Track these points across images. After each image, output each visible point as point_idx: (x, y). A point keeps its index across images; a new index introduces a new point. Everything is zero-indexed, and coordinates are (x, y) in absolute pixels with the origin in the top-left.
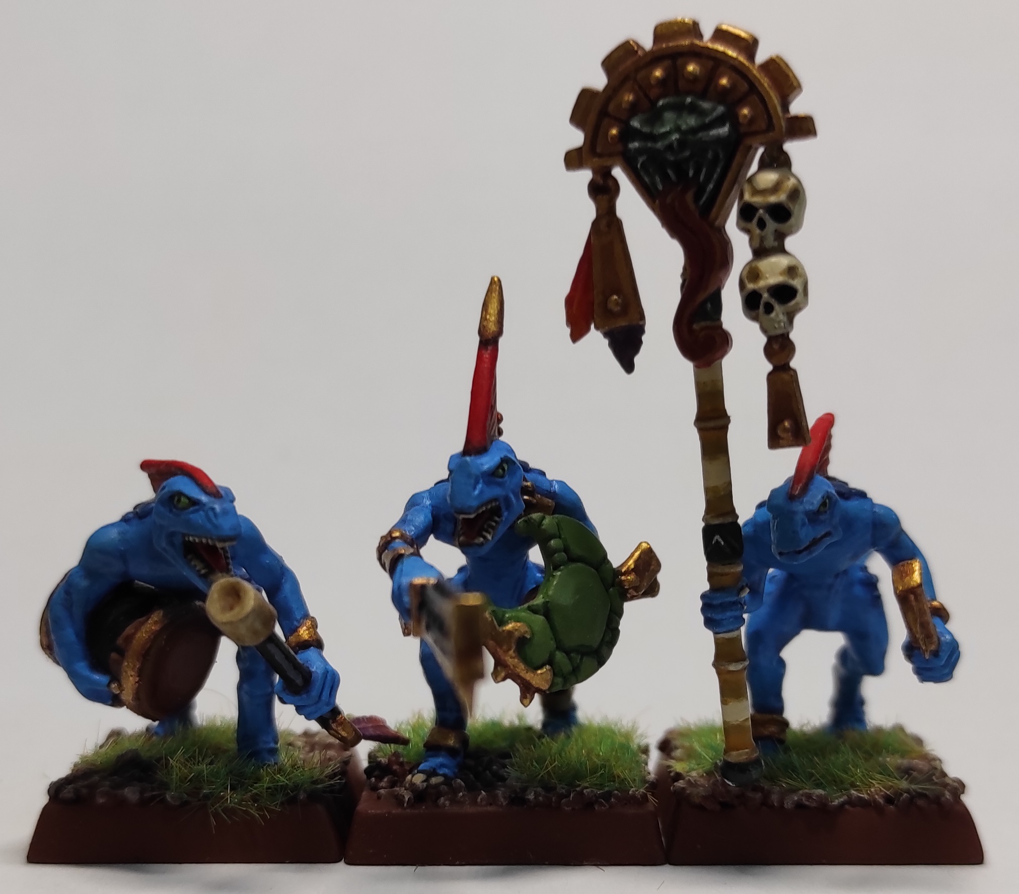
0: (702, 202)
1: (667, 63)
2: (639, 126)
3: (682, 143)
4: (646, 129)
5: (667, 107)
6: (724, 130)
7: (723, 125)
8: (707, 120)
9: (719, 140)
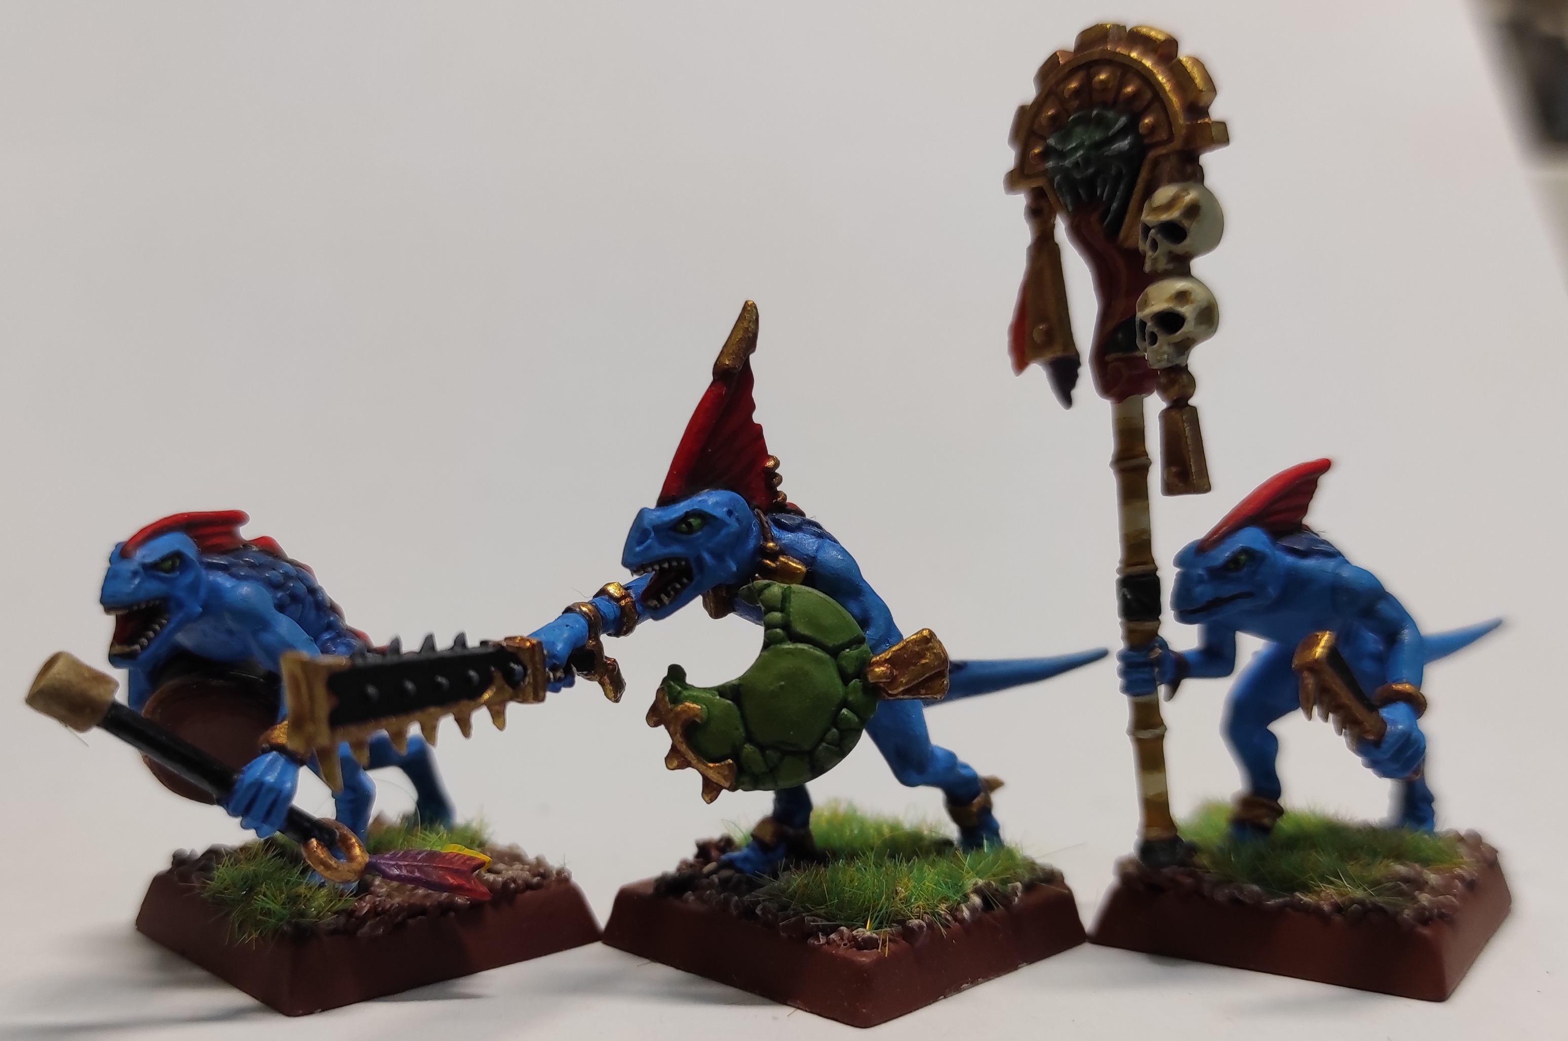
0: (1106, 223)
1: (1081, 75)
2: (1054, 143)
3: (1087, 160)
4: (1059, 147)
5: (1078, 122)
6: (1124, 144)
7: (1125, 138)
8: (1110, 133)
9: (1121, 154)
